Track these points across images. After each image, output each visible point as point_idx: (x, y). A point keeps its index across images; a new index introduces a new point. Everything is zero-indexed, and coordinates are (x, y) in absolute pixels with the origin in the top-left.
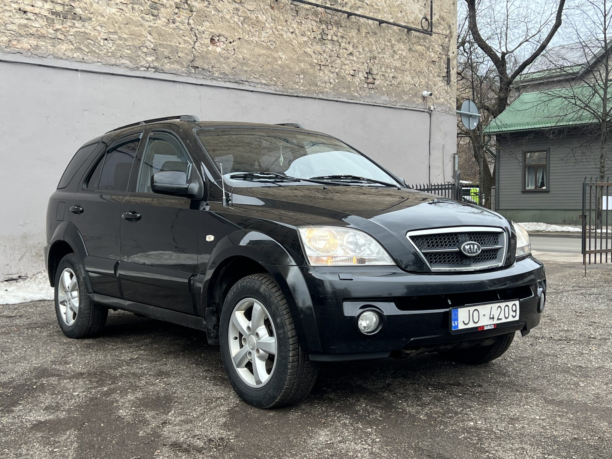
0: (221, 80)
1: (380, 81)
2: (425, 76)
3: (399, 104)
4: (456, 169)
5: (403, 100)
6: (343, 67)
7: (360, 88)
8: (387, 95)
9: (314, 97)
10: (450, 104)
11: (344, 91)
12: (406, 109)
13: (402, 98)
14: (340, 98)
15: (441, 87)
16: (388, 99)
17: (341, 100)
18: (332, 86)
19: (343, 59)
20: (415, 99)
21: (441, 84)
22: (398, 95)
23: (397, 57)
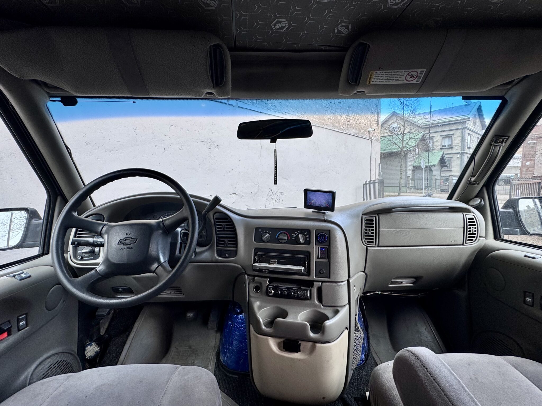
0: (273, 110)
1: (352, 121)
2: (369, 120)
3: (359, 135)
4: (380, 171)
5: (361, 133)
6: (337, 110)
7: (344, 124)
8: (355, 129)
9: (323, 127)
10: (378, 136)
11: (337, 125)
12: (362, 138)
13: (361, 131)
14: (335, 129)
15: (375, 127)
16: (355, 131)
17: (336, 130)
18: (331, 121)
19: (336, 105)
20: (365, 133)
21: (375, 125)
22: (359, 130)
23: (359, 108)
